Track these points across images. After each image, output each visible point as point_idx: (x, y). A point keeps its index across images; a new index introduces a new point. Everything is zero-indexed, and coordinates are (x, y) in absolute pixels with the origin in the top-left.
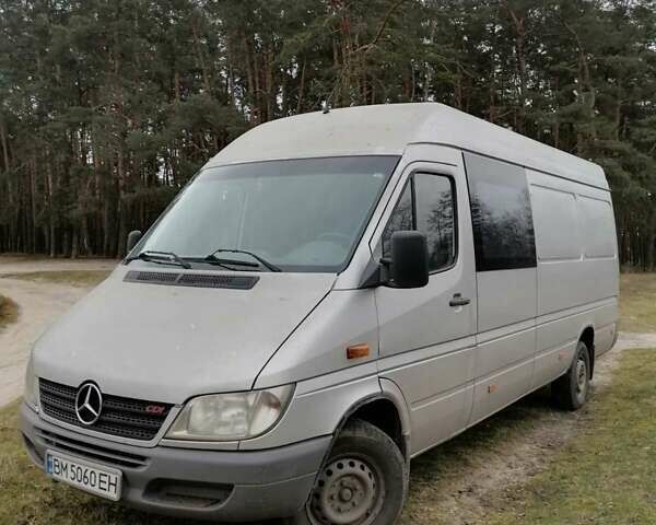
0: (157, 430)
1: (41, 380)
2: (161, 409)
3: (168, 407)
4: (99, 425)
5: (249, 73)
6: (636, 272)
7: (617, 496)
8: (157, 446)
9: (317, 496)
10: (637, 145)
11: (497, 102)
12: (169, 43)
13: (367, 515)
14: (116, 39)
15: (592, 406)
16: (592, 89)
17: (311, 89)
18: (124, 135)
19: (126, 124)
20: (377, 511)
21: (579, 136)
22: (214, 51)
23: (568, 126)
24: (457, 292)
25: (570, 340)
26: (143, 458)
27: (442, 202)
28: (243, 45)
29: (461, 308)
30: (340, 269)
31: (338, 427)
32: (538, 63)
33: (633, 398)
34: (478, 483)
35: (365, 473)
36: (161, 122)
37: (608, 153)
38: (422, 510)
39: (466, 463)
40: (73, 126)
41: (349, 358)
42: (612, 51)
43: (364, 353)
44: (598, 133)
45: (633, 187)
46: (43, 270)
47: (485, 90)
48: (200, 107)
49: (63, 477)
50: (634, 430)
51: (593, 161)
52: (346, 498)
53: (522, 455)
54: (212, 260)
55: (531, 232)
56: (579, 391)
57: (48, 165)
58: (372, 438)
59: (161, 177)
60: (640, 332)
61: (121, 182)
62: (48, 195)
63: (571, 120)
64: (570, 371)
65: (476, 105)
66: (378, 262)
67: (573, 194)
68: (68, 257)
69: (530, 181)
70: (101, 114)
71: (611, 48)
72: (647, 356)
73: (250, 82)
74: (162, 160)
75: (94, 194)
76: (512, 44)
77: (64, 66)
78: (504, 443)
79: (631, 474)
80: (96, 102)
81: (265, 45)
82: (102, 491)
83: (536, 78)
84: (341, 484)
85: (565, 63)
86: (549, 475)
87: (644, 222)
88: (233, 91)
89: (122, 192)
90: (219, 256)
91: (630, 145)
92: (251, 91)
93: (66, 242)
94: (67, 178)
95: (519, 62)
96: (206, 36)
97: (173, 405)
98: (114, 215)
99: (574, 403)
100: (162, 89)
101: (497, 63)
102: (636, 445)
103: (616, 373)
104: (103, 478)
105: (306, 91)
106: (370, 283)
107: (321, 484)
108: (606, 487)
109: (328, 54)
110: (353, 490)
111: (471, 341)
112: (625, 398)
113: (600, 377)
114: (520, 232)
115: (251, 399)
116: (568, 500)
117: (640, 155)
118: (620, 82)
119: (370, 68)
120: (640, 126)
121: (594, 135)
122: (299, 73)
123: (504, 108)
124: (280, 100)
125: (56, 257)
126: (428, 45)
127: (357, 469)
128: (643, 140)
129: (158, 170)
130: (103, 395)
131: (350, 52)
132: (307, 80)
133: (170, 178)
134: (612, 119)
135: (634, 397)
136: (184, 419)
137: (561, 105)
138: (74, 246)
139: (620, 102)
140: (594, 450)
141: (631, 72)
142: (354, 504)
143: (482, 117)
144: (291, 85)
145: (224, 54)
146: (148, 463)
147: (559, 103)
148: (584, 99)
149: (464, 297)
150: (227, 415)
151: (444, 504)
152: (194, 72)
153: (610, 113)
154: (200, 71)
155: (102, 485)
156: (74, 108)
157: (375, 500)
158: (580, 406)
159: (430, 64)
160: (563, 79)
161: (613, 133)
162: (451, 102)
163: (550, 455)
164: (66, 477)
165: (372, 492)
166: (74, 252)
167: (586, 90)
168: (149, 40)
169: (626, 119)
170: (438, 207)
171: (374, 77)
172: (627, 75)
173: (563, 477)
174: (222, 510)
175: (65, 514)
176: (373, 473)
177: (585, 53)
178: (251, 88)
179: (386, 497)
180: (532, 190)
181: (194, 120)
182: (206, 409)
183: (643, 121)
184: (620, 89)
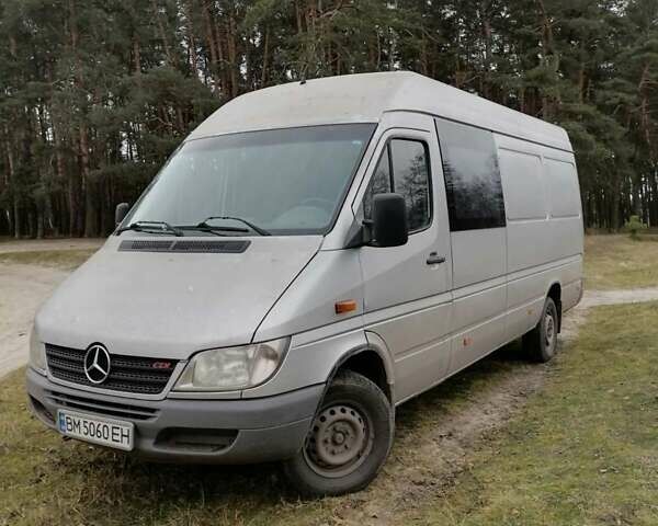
0: (164, 385)
1: (47, 345)
2: (167, 365)
3: (174, 362)
4: (108, 383)
5: (212, 43)
6: (601, 233)
7: (584, 432)
8: (166, 398)
9: (313, 440)
10: (601, 107)
11: (463, 68)
12: (127, 13)
13: (359, 456)
14: (71, 10)
15: (559, 358)
16: (556, 52)
17: (275, 58)
18: (85, 110)
19: (86, 99)
20: (367, 452)
21: (544, 100)
22: (173, 20)
23: (533, 91)
24: (434, 251)
25: (539, 296)
26: (153, 410)
27: (412, 169)
28: (204, 14)
29: (437, 266)
30: (326, 231)
31: (330, 375)
32: (502, 26)
33: (598, 349)
34: (457, 428)
35: (355, 419)
36: (123, 95)
37: (572, 116)
38: (407, 453)
39: (446, 412)
40: (32, 103)
41: (337, 312)
42: (574, 14)
43: (351, 308)
44: (562, 96)
45: (598, 149)
46: (10, 251)
47: (450, 55)
48: (163, 79)
49: (76, 433)
50: (599, 377)
51: (558, 125)
52: (339, 442)
53: (496, 403)
54: (203, 228)
55: (501, 196)
56: (548, 344)
57: (8, 143)
58: (360, 386)
59: (124, 153)
60: (604, 290)
61: (85, 159)
62: (9, 174)
63: (536, 84)
64: (539, 325)
65: (442, 71)
66: (360, 223)
67: (539, 156)
68: (34, 237)
69: (497, 146)
70: (59, 89)
71: (573, 11)
72: (612, 312)
73: (213, 52)
74: (124, 135)
75: (57, 172)
76: (477, 7)
77: (18, 40)
78: (479, 394)
79: (596, 413)
80: (53, 77)
81: (226, 13)
82: (116, 443)
83: (501, 42)
84: (334, 429)
85: (530, 27)
86: (522, 418)
87: (609, 184)
88: (196, 61)
89: (86, 169)
90: (209, 223)
91: (594, 108)
92: (214, 62)
93: (30, 222)
94: (28, 156)
95: (483, 26)
96: (165, 5)
97: (178, 361)
98: (79, 194)
99: (544, 355)
100: (122, 61)
101: (461, 28)
102: (600, 389)
103: (583, 327)
104: (115, 431)
105: (271, 60)
106: (355, 243)
107: (316, 429)
108: (573, 425)
109: (291, 22)
110: (345, 434)
111: (447, 297)
112: (592, 350)
113: (566, 331)
114: (489, 196)
115: (251, 352)
116: (540, 437)
117: (604, 117)
118: (583, 44)
119: (334, 35)
120: (602, 88)
121: (559, 99)
122: (262, 42)
123: (470, 72)
124: (244, 70)
125: (21, 238)
126: (393, 10)
127: (348, 415)
128: (607, 102)
129: (121, 145)
130: (110, 355)
131: (315, 19)
132: (271, 49)
133: (134, 153)
134: (576, 82)
135: (600, 348)
136: (189, 373)
137: (525, 68)
138: (40, 226)
139: (583, 64)
140: (562, 395)
141: (593, 34)
142: (346, 447)
143: (448, 82)
144: (254, 54)
145: (184, 23)
146: (158, 414)
147: (524, 67)
148: (548, 63)
149: (440, 255)
150: (227, 368)
151: (426, 448)
152: (154, 42)
153: (573, 76)
154: (160, 42)
155: (115, 437)
156: (32, 83)
157: (365, 443)
158: (550, 358)
159: (394, 29)
160: (528, 43)
161: (577, 96)
162: (417, 68)
163: (523, 402)
164: (80, 433)
165: (362, 435)
166: (40, 232)
167: (550, 53)
168: (106, 10)
169: (590, 81)
170: (409, 173)
171: (339, 44)
172: (590, 38)
173: (535, 419)
174: (227, 453)
175: (74, 471)
176: (363, 418)
177: (549, 15)
178: (214, 57)
179: (375, 440)
180: (500, 153)
181: (158, 93)
182: (209, 363)
183: (604, 83)
184: (583, 51)
